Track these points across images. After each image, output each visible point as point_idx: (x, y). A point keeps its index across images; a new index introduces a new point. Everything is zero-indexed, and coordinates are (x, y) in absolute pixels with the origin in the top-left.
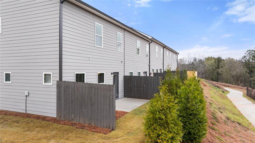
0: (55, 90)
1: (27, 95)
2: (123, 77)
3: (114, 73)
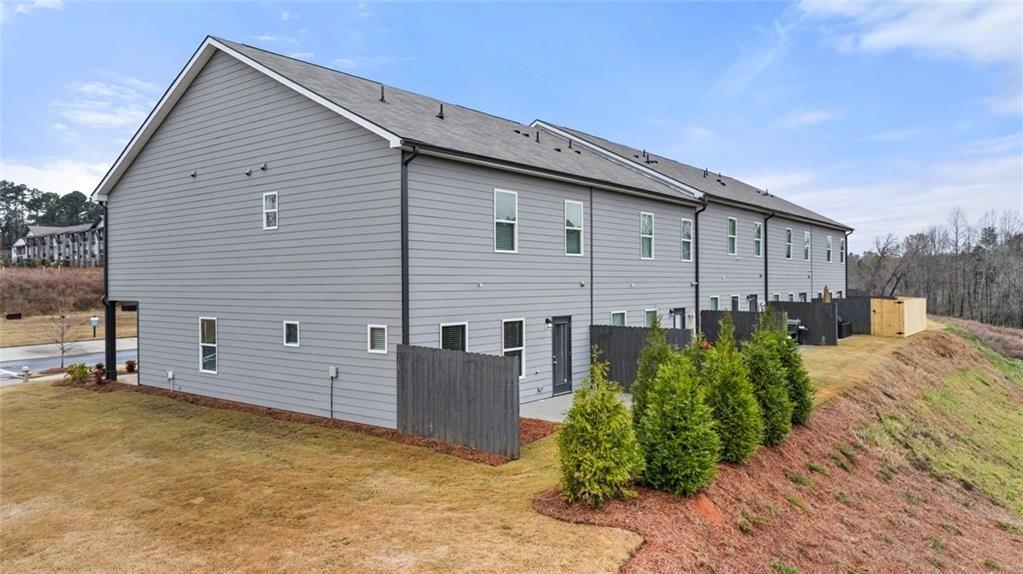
1: (334, 375)
2: (587, 330)
3: (554, 318)
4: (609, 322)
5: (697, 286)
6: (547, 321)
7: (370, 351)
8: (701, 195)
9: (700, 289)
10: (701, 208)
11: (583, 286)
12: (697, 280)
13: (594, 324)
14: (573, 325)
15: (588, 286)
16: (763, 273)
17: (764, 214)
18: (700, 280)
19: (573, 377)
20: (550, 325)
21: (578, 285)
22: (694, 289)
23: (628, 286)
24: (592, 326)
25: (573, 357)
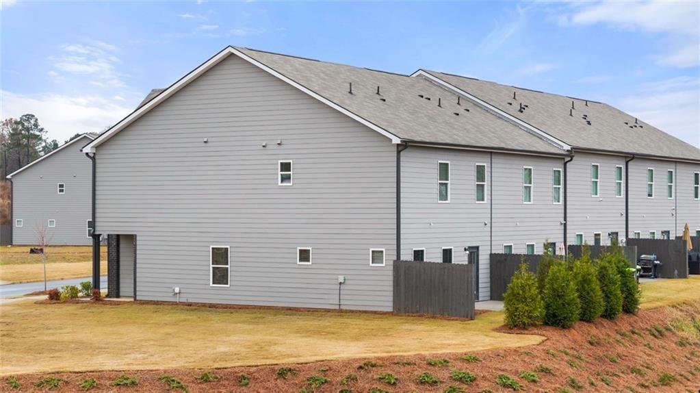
0: (391, 273)
1: (343, 281)
2: (488, 257)
3: (469, 247)
4: (502, 251)
5: (565, 225)
6: (465, 250)
7: (371, 265)
8: (569, 148)
9: (568, 227)
10: (570, 159)
11: (486, 224)
12: (565, 220)
13: (493, 252)
14: (480, 253)
15: (489, 225)
16: (624, 212)
17: (626, 157)
18: (568, 219)
19: (480, 290)
20: (468, 252)
21: (483, 224)
22: (562, 227)
23: (514, 224)
24: (491, 254)
25: (480, 276)
